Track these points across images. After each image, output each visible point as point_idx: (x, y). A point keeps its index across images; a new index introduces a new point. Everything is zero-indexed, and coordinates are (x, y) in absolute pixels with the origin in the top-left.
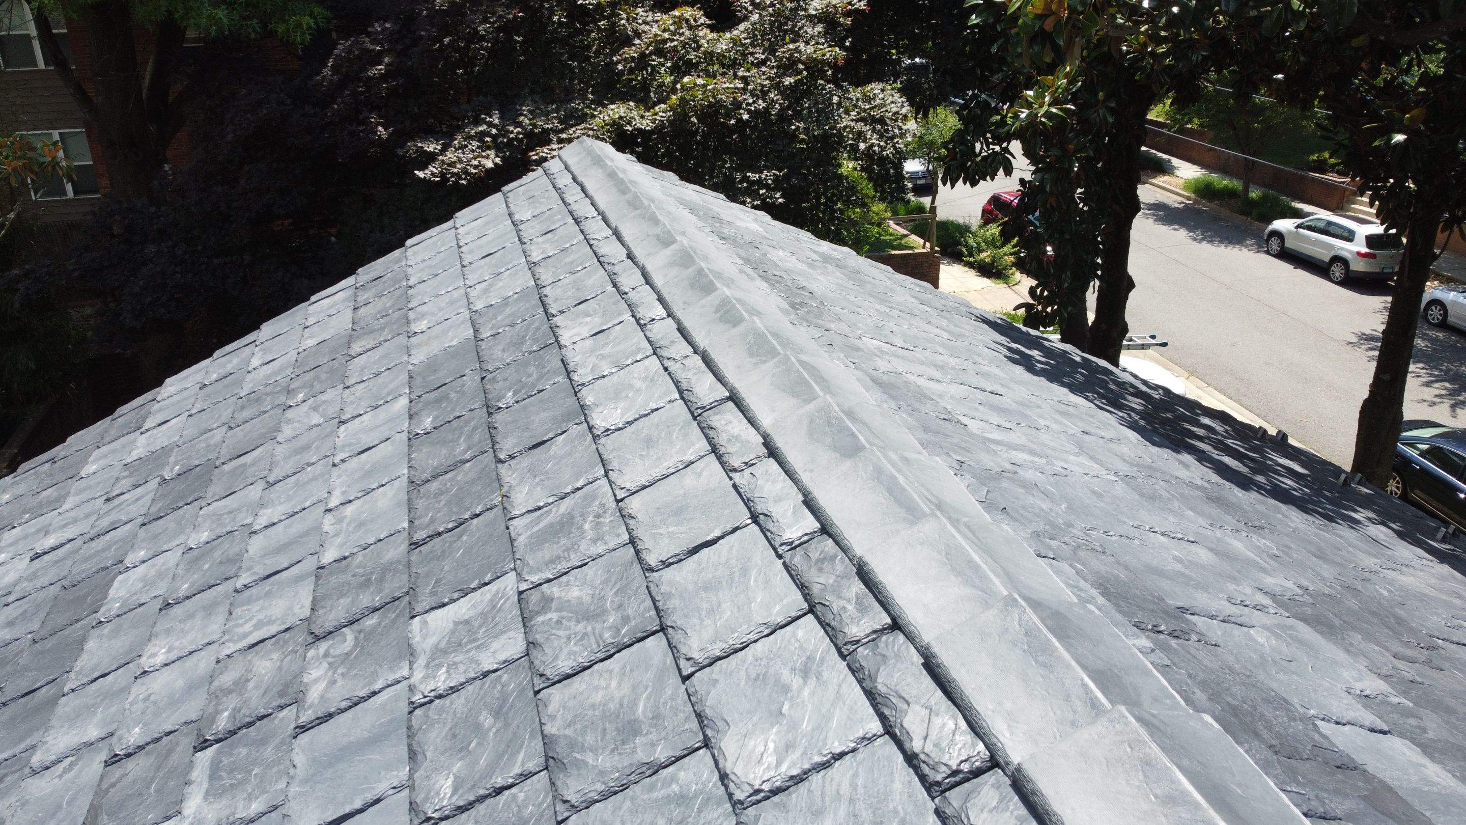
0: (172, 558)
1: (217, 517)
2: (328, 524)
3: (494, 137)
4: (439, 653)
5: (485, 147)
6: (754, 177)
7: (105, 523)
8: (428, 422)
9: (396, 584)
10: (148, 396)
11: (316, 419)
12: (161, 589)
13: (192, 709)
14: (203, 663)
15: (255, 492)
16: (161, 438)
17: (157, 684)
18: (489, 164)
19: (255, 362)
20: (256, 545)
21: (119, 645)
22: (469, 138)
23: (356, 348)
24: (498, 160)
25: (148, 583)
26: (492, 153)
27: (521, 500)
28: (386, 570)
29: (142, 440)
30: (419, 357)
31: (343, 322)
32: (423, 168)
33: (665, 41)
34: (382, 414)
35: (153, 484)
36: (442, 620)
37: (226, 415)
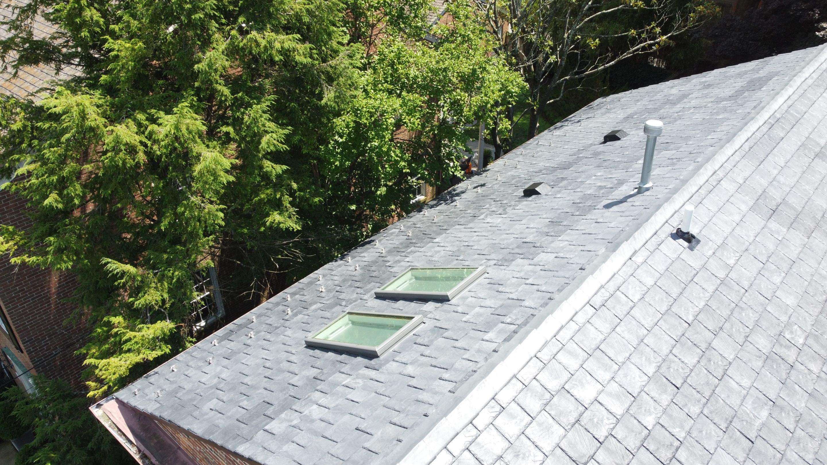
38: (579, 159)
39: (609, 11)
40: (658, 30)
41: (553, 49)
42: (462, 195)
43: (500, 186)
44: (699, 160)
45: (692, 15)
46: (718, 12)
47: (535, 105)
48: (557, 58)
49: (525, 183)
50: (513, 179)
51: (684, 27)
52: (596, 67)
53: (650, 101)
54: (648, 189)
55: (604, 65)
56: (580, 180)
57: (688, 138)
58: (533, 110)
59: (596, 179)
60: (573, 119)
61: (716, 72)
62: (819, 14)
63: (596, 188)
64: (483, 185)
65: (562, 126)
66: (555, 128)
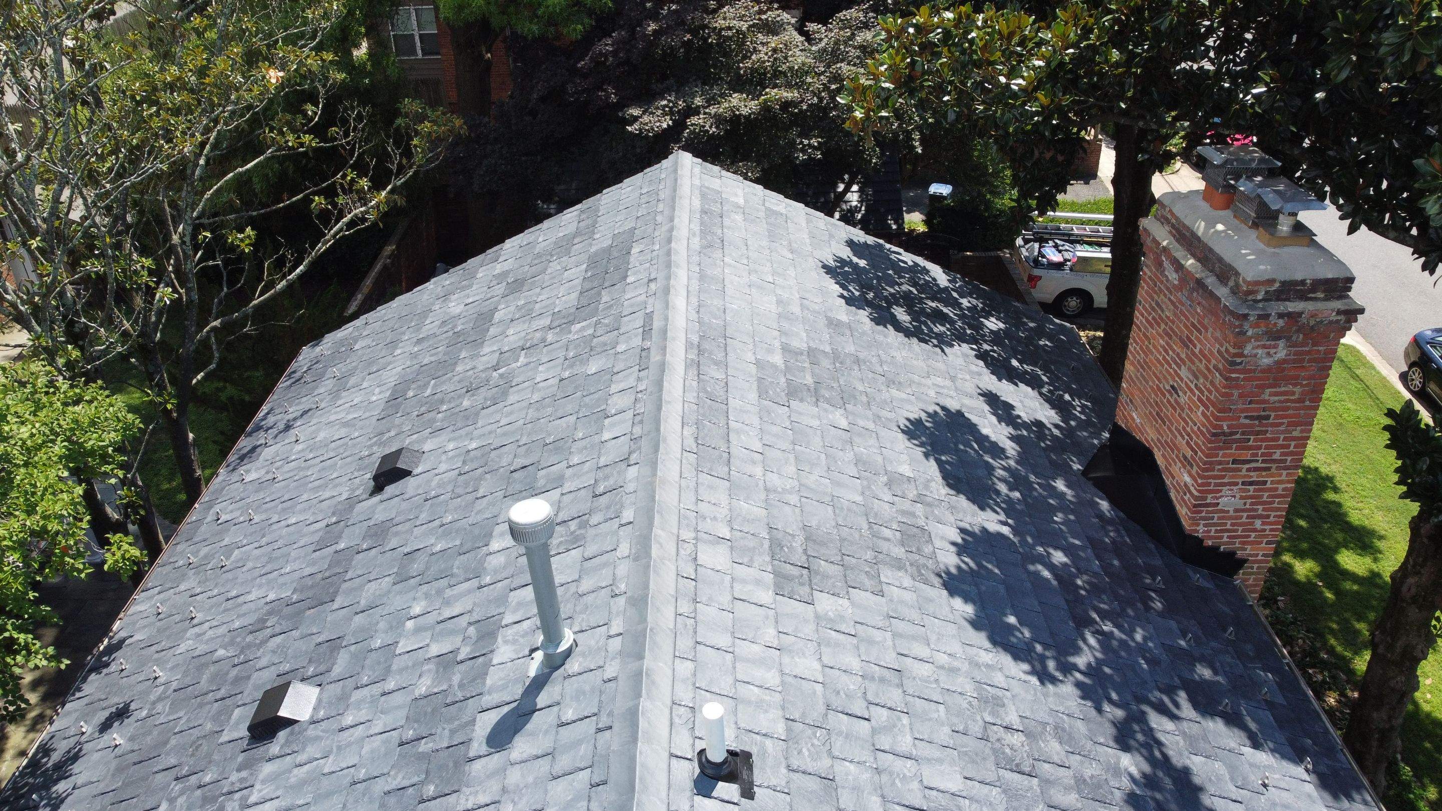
0: (512, 308)
1: (526, 297)
2: (557, 302)
3: (671, 108)
4: (577, 332)
5: (664, 114)
6: (806, 142)
7: (489, 296)
8: (589, 274)
9: (571, 318)
10: (498, 247)
11: (559, 267)
12: (510, 316)
13: (520, 343)
14: (523, 334)
15: (538, 290)
16: (506, 266)
17: (511, 338)
18: (665, 125)
19: (541, 239)
20: (537, 306)
21: (499, 330)
22: (657, 108)
23: (576, 241)
24: (670, 123)
25: (505, 315)
26: (668, 118)
27: (604, 299)
28: (569, 315)
29: (498, 266)
30: (593, 249)
31: (572, 228)
32: (631, 125)
33: (764, 62)
34: (578, 269)
35: (504, 284)
36: (578, 326)
37: (529, 260)
38: (343, 559)
39: (249, 166)
40: (364, 183)
41: (158, 273)
42: (76, 768)
43: (174, 707)
44: (628, 515)
45: (415, 141)
46: (461, 127)
47: (167, 402)
48: (175, 290)
49: (237, 680)
50: (201, 668)
51: (411, 167)
52: (270, 285)
53: (419, 341)
54: (568, 653)
55: (284, 277)
56: (378, 643)
57: (560, 446)
58: (167, 412)
59: (418, 630)
60: (271, 419)
61: (511, 245)
62: (615, 94)
63: (431, 666)
64: (122, 713)
65: (254, 448)
66: (242, 458)
